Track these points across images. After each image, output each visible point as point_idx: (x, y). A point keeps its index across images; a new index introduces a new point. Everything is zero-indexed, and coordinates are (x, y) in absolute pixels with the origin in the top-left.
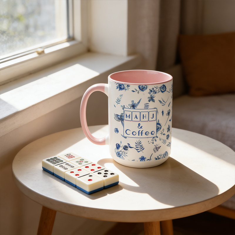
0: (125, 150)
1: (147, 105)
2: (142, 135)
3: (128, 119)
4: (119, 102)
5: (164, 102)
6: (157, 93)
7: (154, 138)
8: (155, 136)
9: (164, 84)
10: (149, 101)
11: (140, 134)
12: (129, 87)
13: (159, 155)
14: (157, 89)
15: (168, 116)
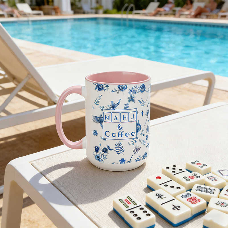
0: (105, 152)
1: (127, 105)
2: (122, 136)
3: (107, 120)
4: (98, 103)
5: (143, 102)
6: (137, 93)
7: (134, 139)
8: (135, 137)
9: (143, 83)
10: (129, 101)
11: (120, 135)
12: (108, 87)
13: (139, 157)
14: (137, 89)
15: (147, 116)
